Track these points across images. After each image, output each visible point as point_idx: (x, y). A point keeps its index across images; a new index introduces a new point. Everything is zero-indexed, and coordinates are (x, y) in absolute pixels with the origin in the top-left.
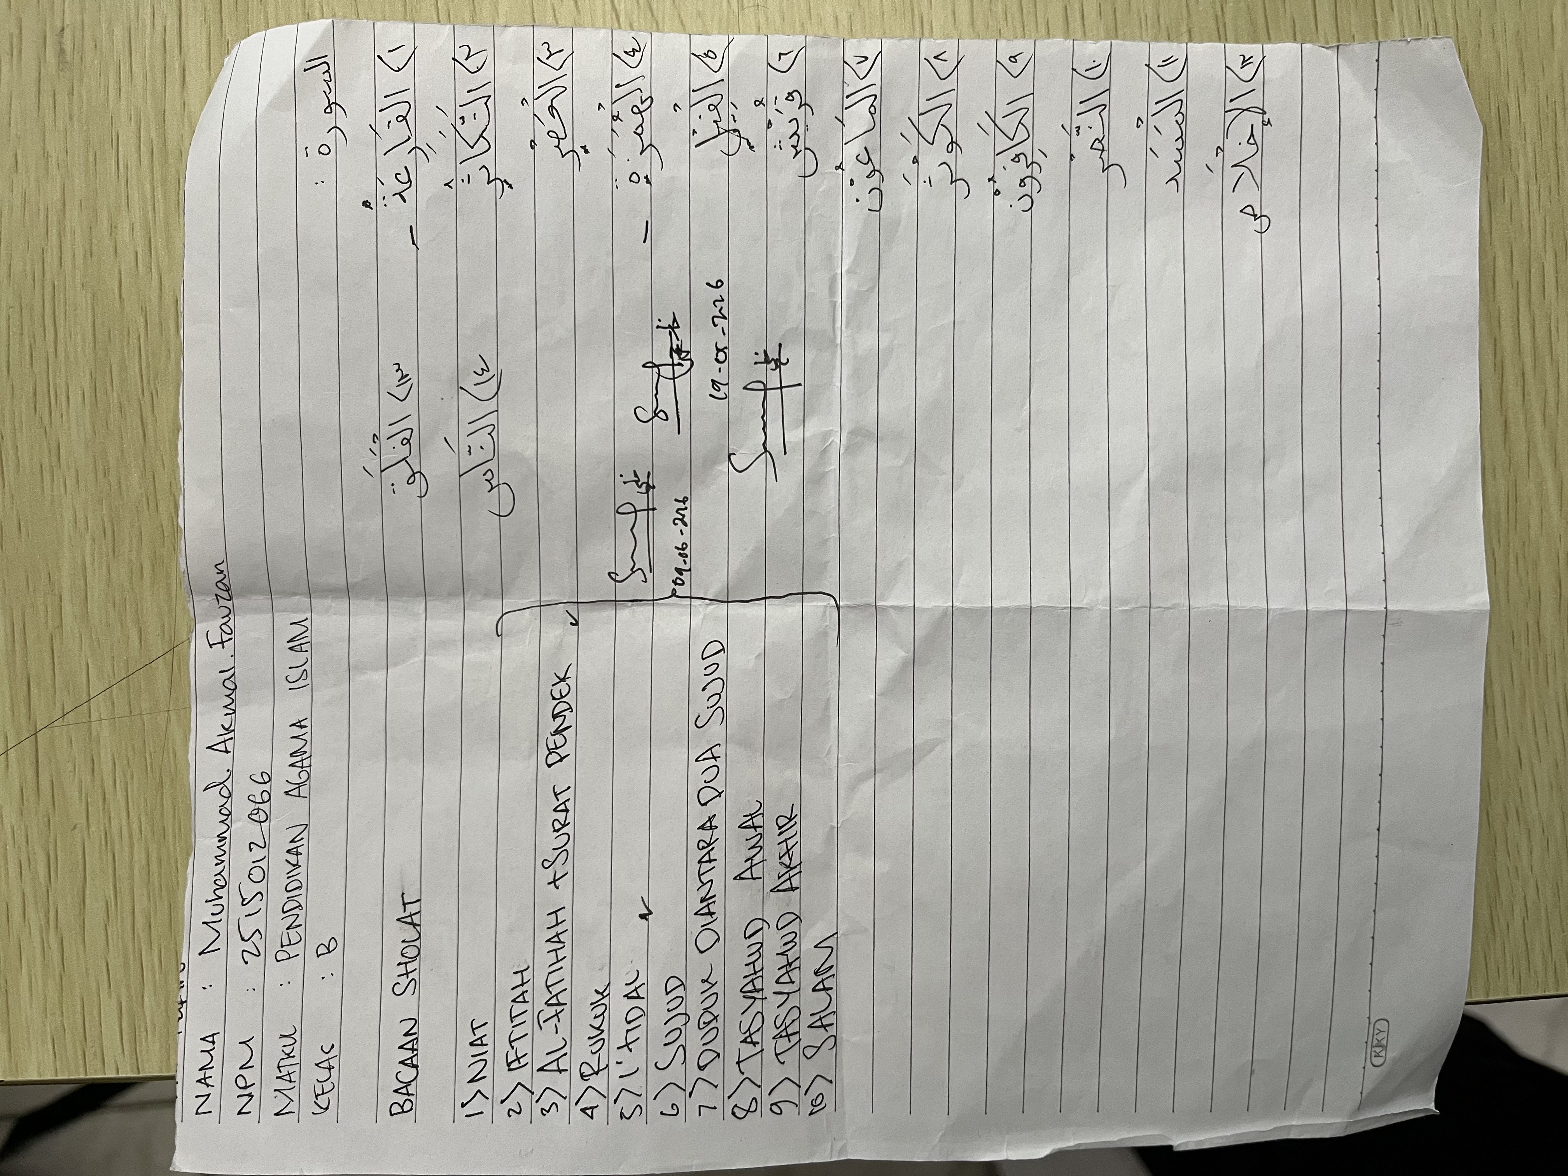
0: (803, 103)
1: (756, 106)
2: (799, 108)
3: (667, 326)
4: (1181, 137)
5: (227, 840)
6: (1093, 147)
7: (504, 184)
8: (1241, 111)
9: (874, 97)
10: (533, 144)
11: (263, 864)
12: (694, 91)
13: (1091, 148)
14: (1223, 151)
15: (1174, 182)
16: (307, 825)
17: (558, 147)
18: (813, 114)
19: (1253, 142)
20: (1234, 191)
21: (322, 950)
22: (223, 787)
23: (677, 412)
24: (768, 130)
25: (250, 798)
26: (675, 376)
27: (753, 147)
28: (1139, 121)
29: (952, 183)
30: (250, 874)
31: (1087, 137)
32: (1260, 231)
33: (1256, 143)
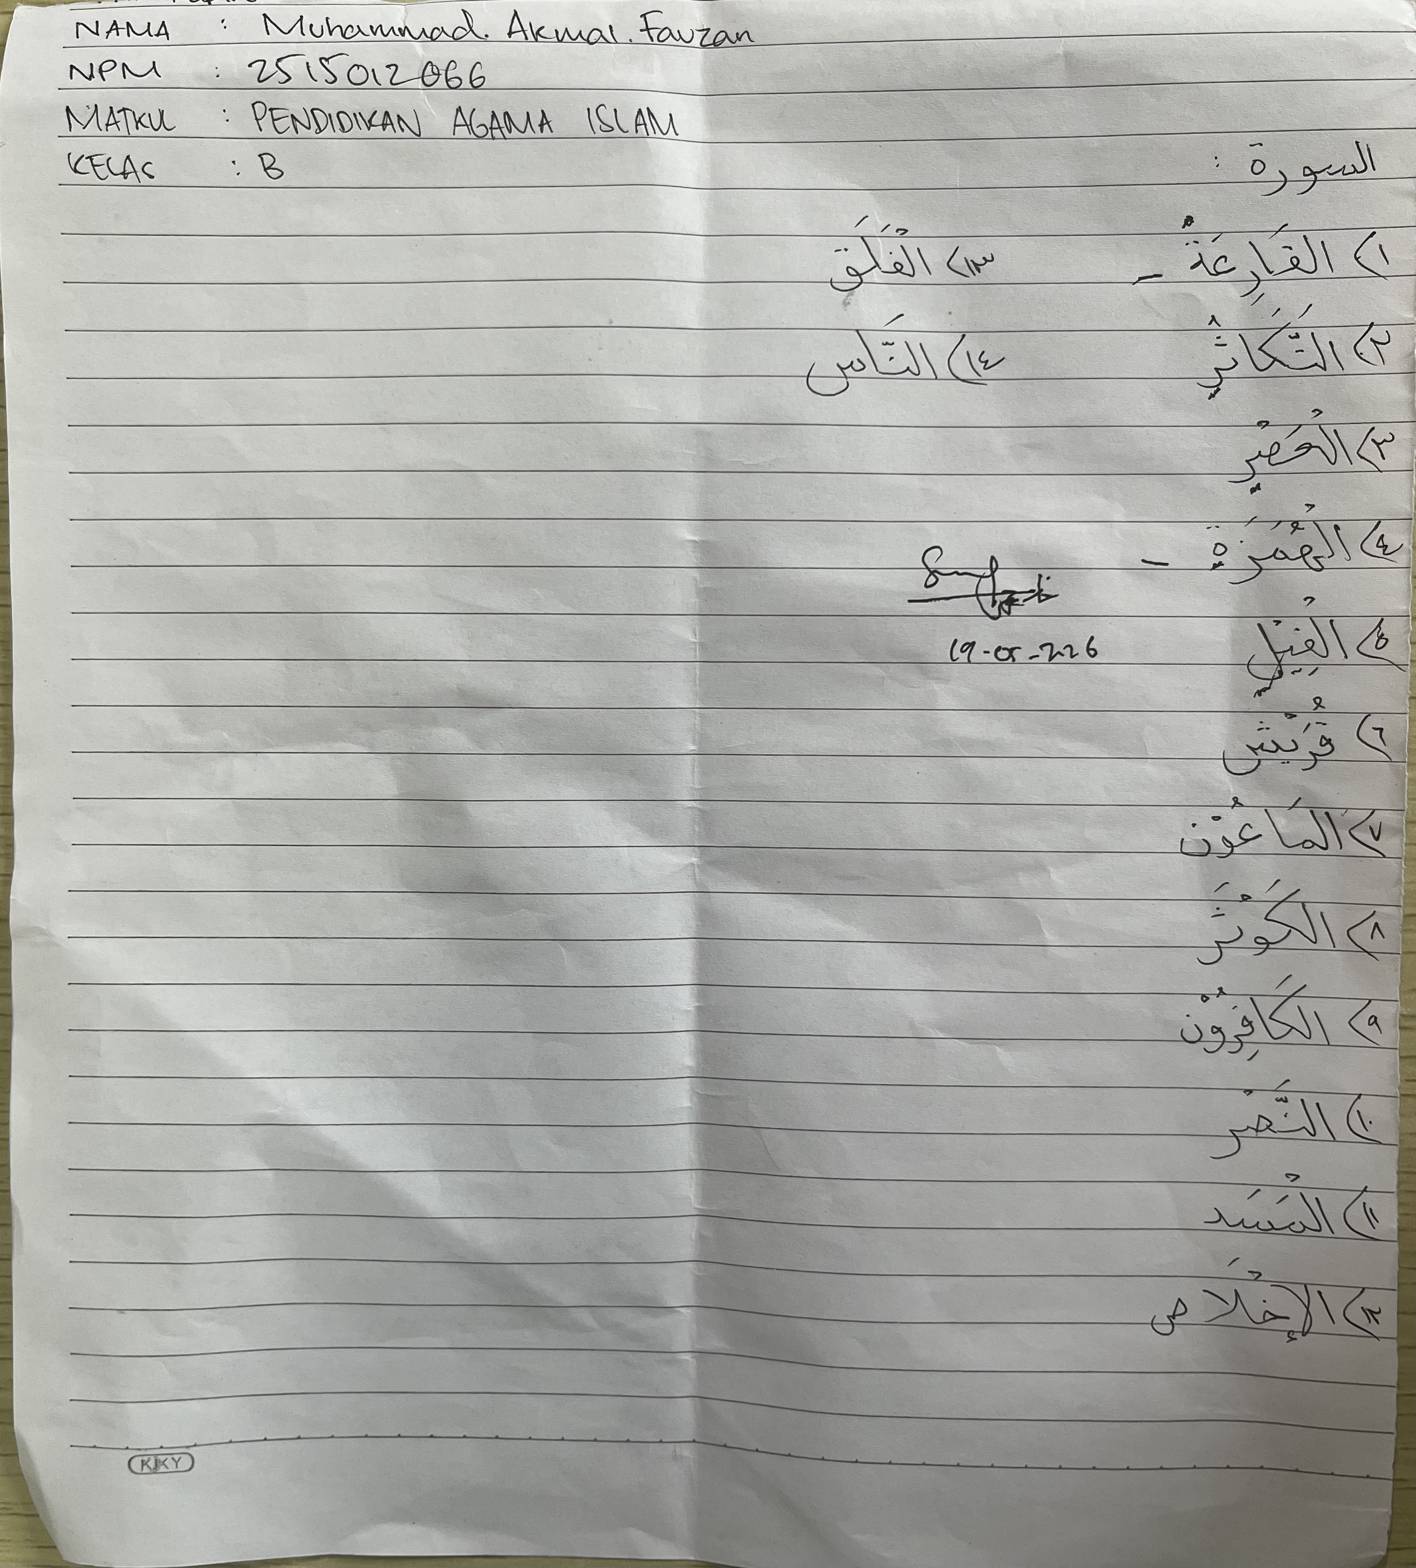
0: (1318, 758)
1: (1314, 700)
2: (1310, 752)
3: (1041, 587)
4: (1273, 1228)
5: (400, 37)
6: (1261, 1118)
7: (1216, 388)
8: (1307, 1304)
9: (1324, 846)
10: (1264, 424)
11: (371, 82)
12: (1331, 621)
13: (1260, 1116)
14: (1256, 1279)
15: (1218, 1217)
16: (419, 135)
17: (1260, 454)
18: (1303, 770)
19: (1266, 1319)
20: (1204, 1291)
21: (268, 160)
22: (466, 31)
23: (935, 600)
24: (1283, 714)
25: (452, 63)
26: (980, 598)
27: (1260, 695)
28: (1295, 1177)
29: (1217, 942)
30: (358, 66)
31: (1275, 1112)
32: (1154, 1322)
33: (1265, 1321)
